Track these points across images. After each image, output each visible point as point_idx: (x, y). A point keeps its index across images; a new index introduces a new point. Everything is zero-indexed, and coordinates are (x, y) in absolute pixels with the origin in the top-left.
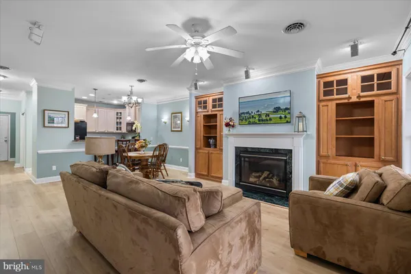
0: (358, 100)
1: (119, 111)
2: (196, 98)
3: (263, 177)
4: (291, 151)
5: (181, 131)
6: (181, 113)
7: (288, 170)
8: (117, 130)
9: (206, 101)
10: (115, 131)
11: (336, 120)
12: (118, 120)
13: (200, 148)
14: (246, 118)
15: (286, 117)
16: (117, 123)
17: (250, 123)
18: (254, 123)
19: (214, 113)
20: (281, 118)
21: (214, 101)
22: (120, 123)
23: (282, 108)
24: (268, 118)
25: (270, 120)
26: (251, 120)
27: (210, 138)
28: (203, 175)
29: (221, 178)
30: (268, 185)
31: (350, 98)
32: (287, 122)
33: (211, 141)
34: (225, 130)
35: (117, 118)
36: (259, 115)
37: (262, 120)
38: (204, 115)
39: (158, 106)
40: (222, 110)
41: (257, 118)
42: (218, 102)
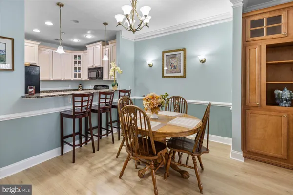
1: (78, 53)
2: (247, 15)
5: (184, 76)
6: (183, 50)
8: (75, 76)
10: (73, 78)
12: (76, 65)
16: (75, 68)
22: (79, 68)
35: (75, 63)
39: (135, 43)
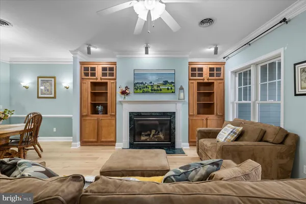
0: (207, 81)
2: (82, 63)
3: (152, 134)
4: (174, 113)
5: (55, 97)
6: (54, 78)
7: (172, 127)
9: (95, 68)
11: (198, 93)
13: (87, 116)
14: (141, 87)
15: (171, 89)
17: (144, 92)
18: (147, 92)
19: (103, 81)
20: (168, 89)
21: (104, 69)
23: (169, 81)
24: (159, 89)
25: (161, 90)
26: (145, 89)
27: (99, 104)
28: (92, 142)
29: (115, 142)
30: (157, 140)
31: (204, 79)
32: (173, 92)
33: (100, 108)
34: (119, 98)
36: (151, 85)
37: (155, 90)
38: (91, 82)
40: (115, 79)
41: (150, 88)
42: (110, 71)
